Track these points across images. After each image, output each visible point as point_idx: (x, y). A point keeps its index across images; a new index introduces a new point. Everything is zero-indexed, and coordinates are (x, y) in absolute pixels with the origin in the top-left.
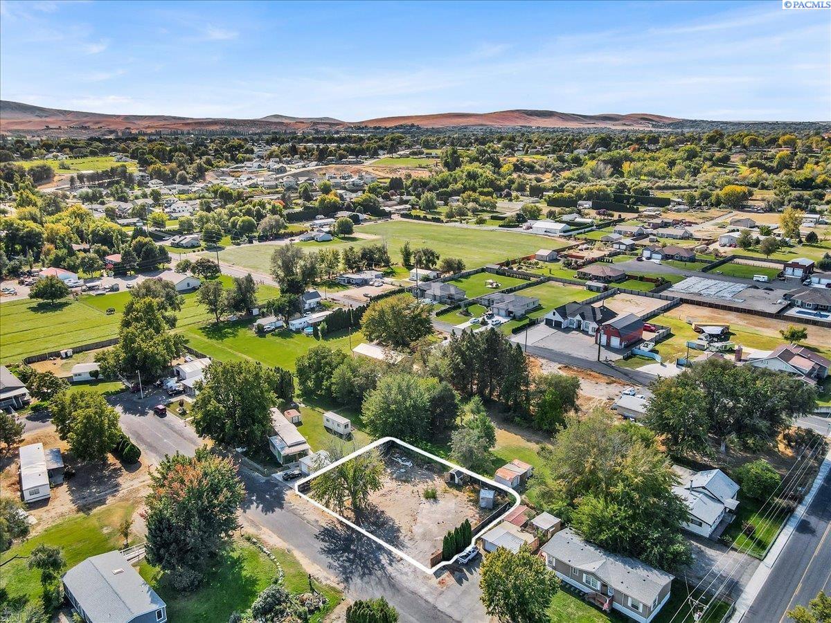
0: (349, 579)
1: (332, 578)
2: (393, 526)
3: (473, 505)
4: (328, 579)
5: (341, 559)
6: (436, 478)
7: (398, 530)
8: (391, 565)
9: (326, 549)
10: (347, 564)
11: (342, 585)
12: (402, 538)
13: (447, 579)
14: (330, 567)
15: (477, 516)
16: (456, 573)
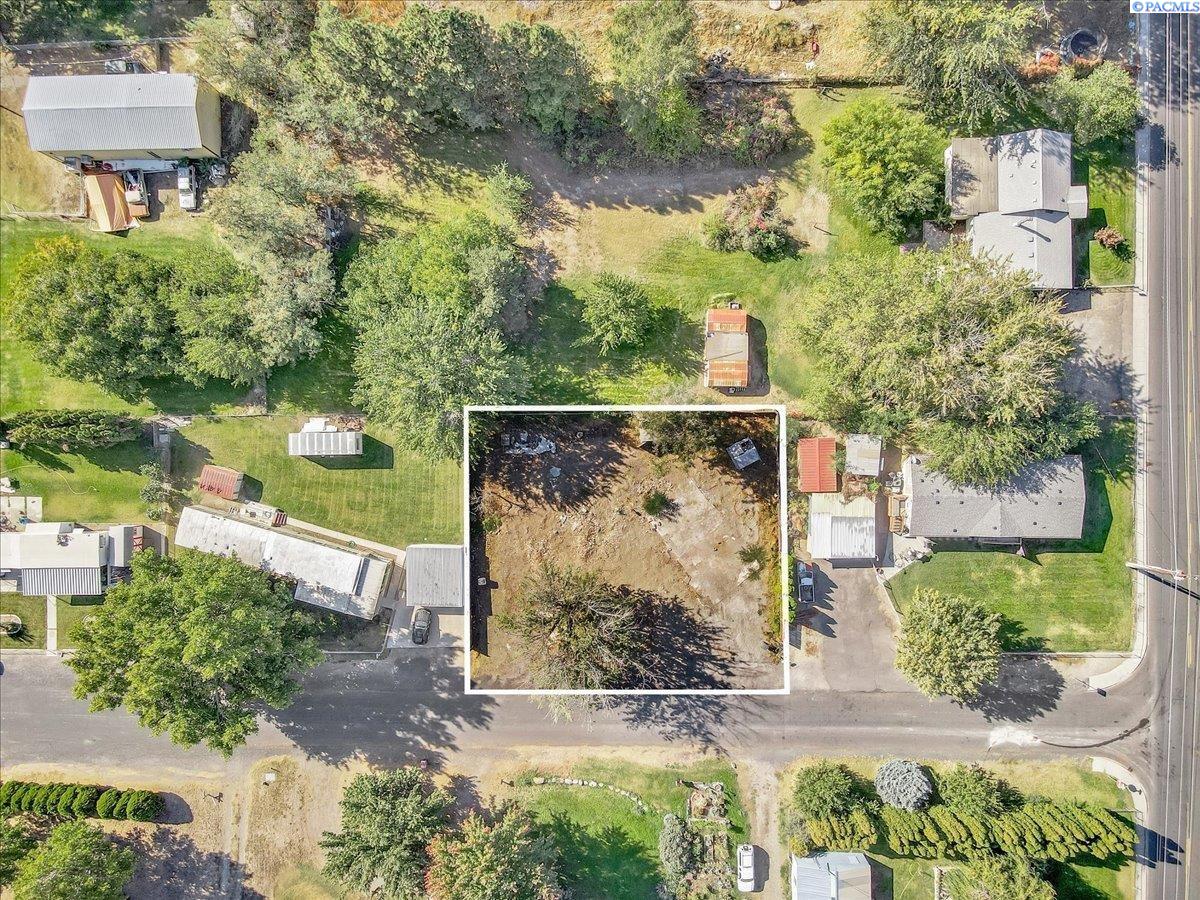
0: (709, 736)
1: (688, 749)
2: (665, 607)
3: (724, 472)
4: (687, 754)
5: (667, 716)
6: (620, 451)
7: (680, 609)
8: (729, 674)
9: (632, 716)
10: (682, 717)
11: (711, 753)
12: (698, 619)
13: (811, 639)
14: (668, 738)
15: (749, 491)
16: (812, 620)
